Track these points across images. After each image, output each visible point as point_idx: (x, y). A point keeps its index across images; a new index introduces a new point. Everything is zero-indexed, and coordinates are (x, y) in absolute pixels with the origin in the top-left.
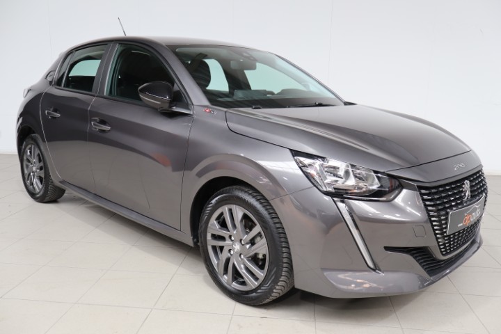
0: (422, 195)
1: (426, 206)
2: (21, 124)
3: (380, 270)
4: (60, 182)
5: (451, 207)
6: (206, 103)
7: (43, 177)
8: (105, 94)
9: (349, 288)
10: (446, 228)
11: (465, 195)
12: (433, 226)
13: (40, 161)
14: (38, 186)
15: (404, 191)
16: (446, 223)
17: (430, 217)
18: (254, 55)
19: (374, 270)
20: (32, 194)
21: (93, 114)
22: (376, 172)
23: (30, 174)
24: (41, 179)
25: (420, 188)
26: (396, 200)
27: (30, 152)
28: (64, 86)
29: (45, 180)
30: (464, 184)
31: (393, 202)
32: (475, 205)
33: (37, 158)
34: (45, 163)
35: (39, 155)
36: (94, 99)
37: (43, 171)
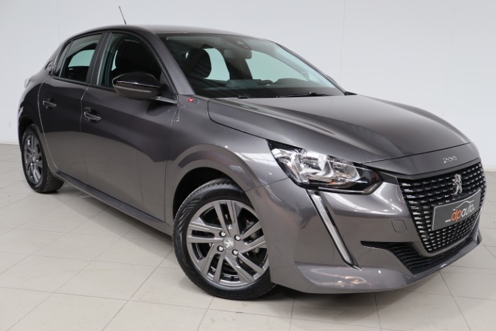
0: (403, 188)
1: (407, 200)
2: (22, 114)
3: (358, 266)
4: (57, 173)
5: (436, 202)
6: (191, 92)
7: (41, 167)
8: (97, 84)
9: (336, 284)
10: (430, 223)
11: (455, 189)
12: (415, 221)
13: (39, 152)
14: (37, 176)
15: (384, 184)
16: (431, 219)
17: (411, 211)
18: (250, 43)
19: (351, 265)
20: (32, 184)
21: (86, 104)
22: (356, 164)
23: (30, 164)
24: (40, 170)
25: (401, 181)
26: (375, 193)
27: (30, 142)
28: (61, 77)
29: (43, 170)
30: (454, 178)
31: (371, 195)
32: (466, 201)
33: (36, 148)
34: (43, 154)
35: (38, 146)
36: (87, 89)
37: (41, 162)
